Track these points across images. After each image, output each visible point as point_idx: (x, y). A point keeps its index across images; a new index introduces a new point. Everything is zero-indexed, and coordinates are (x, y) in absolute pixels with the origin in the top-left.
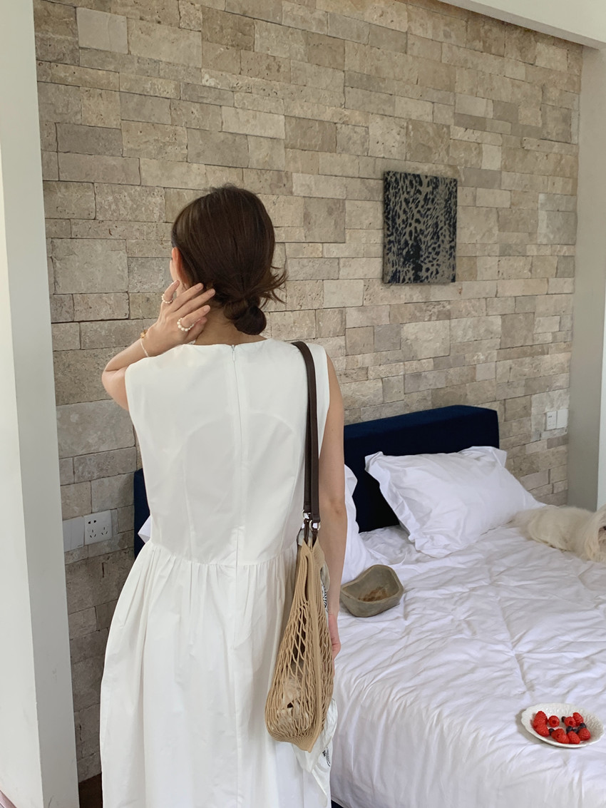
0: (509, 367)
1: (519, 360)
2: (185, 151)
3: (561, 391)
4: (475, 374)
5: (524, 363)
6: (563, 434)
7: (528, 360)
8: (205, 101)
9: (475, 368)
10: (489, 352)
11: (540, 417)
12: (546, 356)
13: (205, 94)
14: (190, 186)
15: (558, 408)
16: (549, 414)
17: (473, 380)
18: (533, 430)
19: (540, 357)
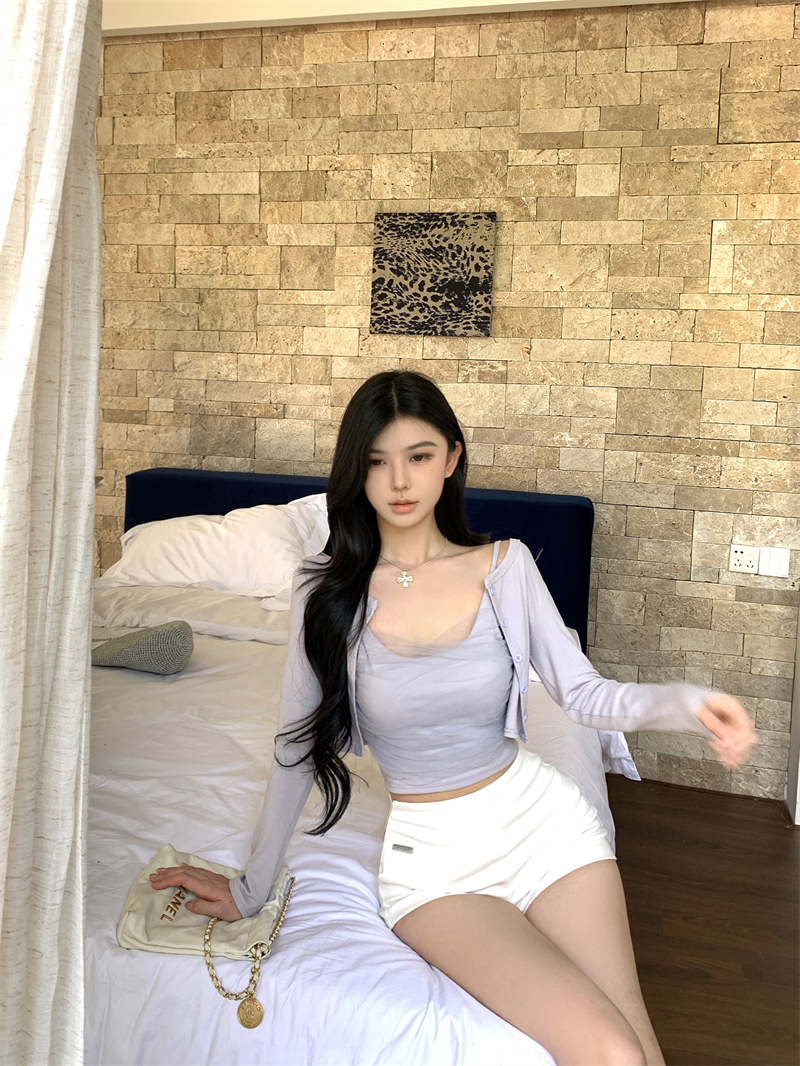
1: (662, 455)
2: (157, 214)
3: (777, 519)
4: (556, 459)
5: (673, 461)
7: (684, 458)
8: (177, 171)
9: (556, 452)
10: (587, 434)
13: (177, 165)
14: (159, 242)
18: (697, 563)
19: (714, 458)
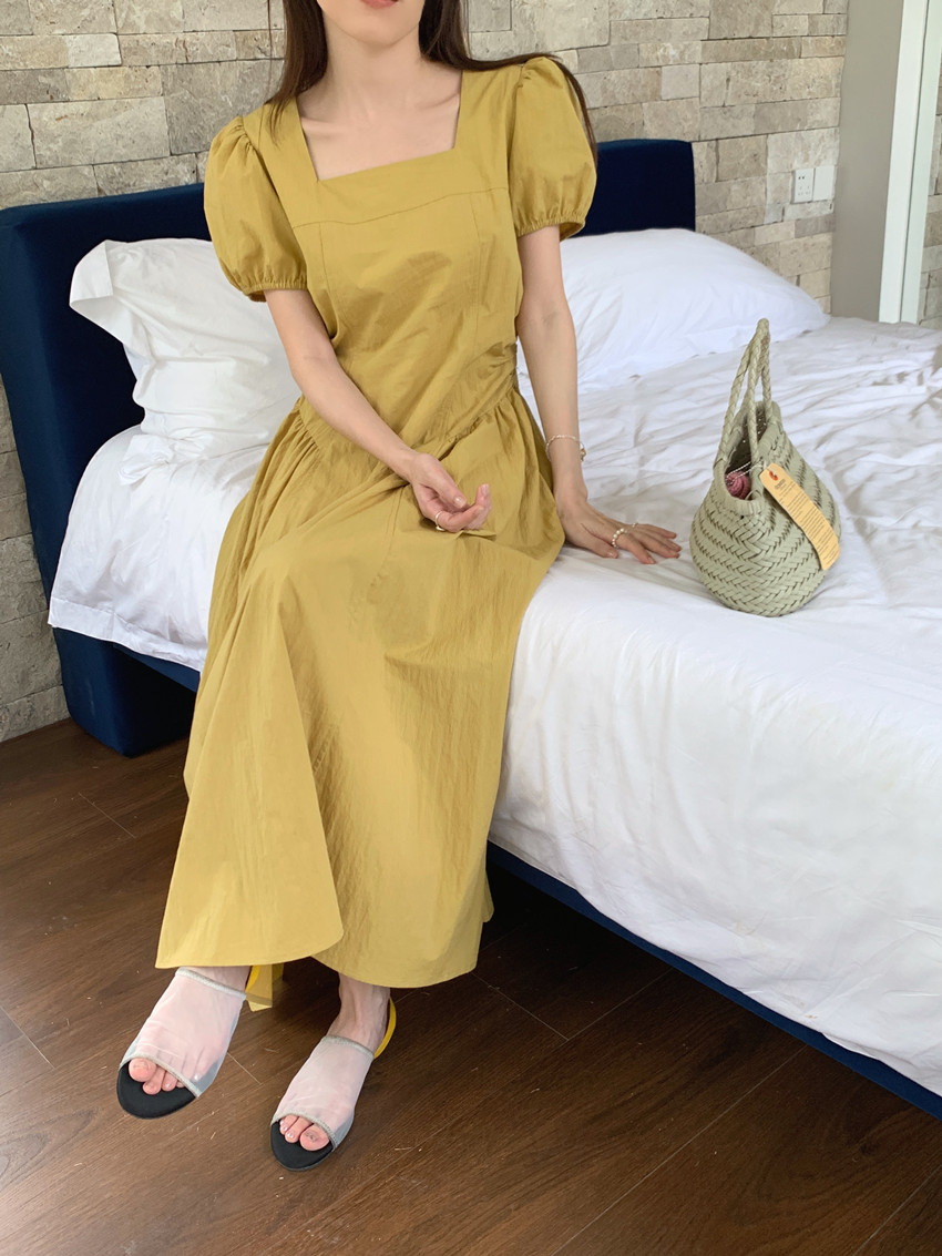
0: (726, 78)
1: (746, 64)
3: (822, 130)
4: (659, 84)
5: (754, 71)
6: (825, 213)
7: (762, 65)
9: (659, 74)
10: (687, 43)
11: (783, 176)
12: (796, 61)
15: (818, 162)
16: (798, 174)
17: (656, 96)
18: (769, 201)
19: (784, 61)
